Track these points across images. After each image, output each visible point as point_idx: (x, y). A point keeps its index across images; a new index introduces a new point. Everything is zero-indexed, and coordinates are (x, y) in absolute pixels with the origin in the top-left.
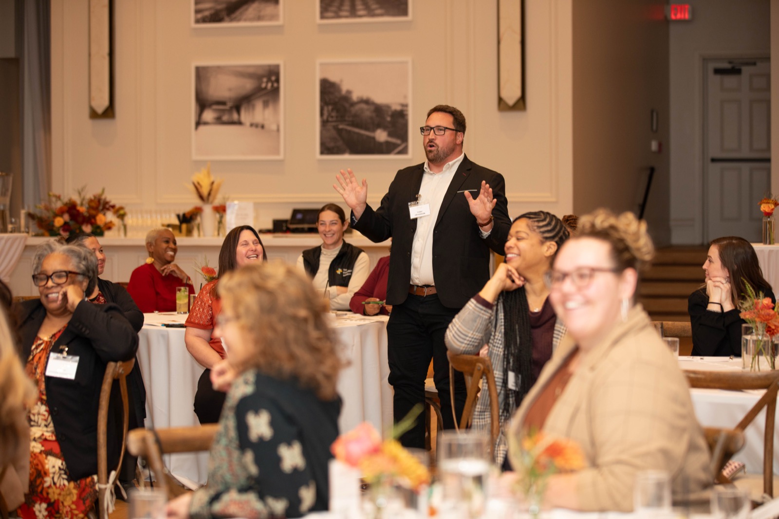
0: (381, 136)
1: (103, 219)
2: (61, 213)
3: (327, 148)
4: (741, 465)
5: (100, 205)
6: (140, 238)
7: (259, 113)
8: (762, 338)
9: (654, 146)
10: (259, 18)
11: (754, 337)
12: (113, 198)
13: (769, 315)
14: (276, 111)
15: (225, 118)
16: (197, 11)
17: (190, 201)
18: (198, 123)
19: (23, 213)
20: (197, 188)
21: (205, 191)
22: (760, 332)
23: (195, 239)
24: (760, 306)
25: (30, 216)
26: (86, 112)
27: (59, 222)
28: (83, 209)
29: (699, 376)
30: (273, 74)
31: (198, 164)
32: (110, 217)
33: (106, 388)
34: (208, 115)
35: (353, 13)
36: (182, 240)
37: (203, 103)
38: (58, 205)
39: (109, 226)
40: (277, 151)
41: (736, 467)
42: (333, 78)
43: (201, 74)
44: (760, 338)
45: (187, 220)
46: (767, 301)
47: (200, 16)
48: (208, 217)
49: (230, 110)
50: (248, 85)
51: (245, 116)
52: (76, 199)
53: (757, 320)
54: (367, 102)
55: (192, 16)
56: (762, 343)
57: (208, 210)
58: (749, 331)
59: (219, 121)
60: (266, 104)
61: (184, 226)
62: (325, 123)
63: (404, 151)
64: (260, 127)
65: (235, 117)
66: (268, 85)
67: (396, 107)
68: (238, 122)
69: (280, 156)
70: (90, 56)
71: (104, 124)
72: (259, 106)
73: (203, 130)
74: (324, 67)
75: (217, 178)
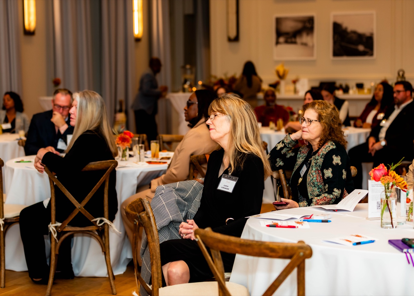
0: (361, 48)
3: (336, 54)
7: (305, 38)
14: (312, 37)
15: (289, 40)
17: (274, 78)
18: (277, 43)
20: (278, 73)
21: (281, 73)
26: (225, 39)
30: (311, 20)
31: (277, 62)
34: (282, 40)
37: (279, 34)
40: (312, 55)
42: (339, 21)
43: (279, 21)
48: (283, 86)
49: (291, 37)
50: (300, 25)
51: (298, 40)
52: (223, 77)
54: (354, 32)
57: (283, 83)
59: (286, 42)
60: (308, 34)
62: (335, 42)
63: (372, 54)
64: (305, 44)
65: (293, 40)
66: (308, 25)
67: (368, 34)
68: (295, 43)
69: (314, 58)
70: (228, 13)
71: (234, 44)
72: (304, 35)
73: (280, 46)
74: (335, 16)
75: (287, 68)
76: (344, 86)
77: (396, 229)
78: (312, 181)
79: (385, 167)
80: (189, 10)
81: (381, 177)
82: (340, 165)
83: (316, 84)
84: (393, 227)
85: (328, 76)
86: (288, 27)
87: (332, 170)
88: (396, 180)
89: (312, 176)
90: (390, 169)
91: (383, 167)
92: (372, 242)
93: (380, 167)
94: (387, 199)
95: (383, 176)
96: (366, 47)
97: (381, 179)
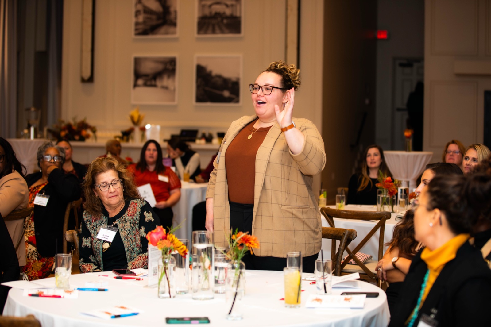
0: (226, 94)
1: (84, 133)
2: (64, 129)
3: (199, 99)
4: (370, 256)
5: (84, 126)
6: (103, 142)
7: (166, 81)
8: (386, 196)
9: (367, 102)
10: (167, 33)
11: (382, 196)
12: (91, 122)
13: (389, 185)
14: (174, 80)
15: (149, 83)
16: (136, 30)
17: (128, 125)
18: (135, 85)
19: (45, 129)
20: (132, 118)
21: (136, 119)
22: (385, 193)
23: (131, 144)
24: (385, 180)
25: (49, 131)
26: (79, 79)
27: (63, 134)
28: (75, 128)
29: (349, 213)
30: (172, 62)
31: (134, 106)
32: (89, 132)
33: (67, 213)
34: (140, 82)
35: (214, 32)
36: (124, 144)
37: (138, 75)
38: (63, 125)
39: (88, 136)
40: (173, 100)
41: (367, 257)
42: (203, 63)
43: (137, 61)
44: (385, 196)
45: (127, 134)
46: (388, 178)
47: (137, 32)
48: (137, 133)
49: (151, 80)
50: (160, 67)
51: (159, 83)
52: (72, 122)
53: (383, 187)
54: (219, 77)
55: (133, 32)
56: (386, 199)
57: (137, 130)
58: (380, 193)
59: (145, 85)
60: (169, 77)
61: (125, 138)
62: (198, 87)
63: (238, 101)
64: (165, 88)
65: (153, 83)
66: (170, 67)
67: (234, 79)
68: (155, 86)
69: (175, 103)
70: (82, 51)
71: (88, 85)
72: (165, 77)
73: (138, 89)
74: (198, 58)
75: (142, 113)
76: (207, 135)
77: (174, 299)
78: (131, 246)
79: (164, 230)
80: (41, 47)
81: (158, 240)
82: (153, 221)
83: (177, 132)
84: (170, 297)
85: (189, 124)
86: (148, 68)
87: (145, 229)
88: (174, 244)
89: (132, 241)
90: (169, 232)
91: (162, 230)
92: (136, 314)
93: (157, 230)
94: (165, 265)
95: (161, 240)
96: (232, 93)
97: (158, 244)
